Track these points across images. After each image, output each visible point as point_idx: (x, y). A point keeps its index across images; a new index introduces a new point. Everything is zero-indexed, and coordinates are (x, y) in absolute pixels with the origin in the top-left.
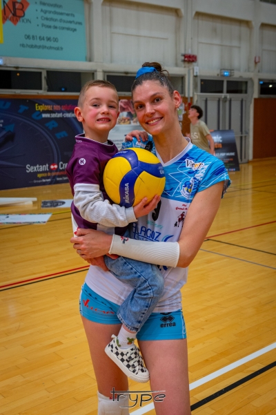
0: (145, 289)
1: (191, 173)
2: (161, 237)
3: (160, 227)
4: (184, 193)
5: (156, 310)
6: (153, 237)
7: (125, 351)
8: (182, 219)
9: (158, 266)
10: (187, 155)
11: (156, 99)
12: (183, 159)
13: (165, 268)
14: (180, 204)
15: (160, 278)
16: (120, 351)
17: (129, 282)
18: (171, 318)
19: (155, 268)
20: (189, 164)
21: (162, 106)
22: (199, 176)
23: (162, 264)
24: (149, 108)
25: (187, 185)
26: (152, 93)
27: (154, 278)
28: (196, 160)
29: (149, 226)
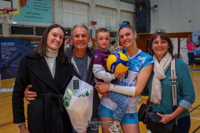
0: (122, 104)
1: (140, 61)
2: (128, 85)
3: (128, 81)
4: (137, 69)
5: (127, 112)
6: (125, 85)
7: (116, 131)
8: (136, 78)
9: (127, 96)
10: (139, 55)
11: (128, 34)
12: (137, 56)
13: (130, 96)
14: (136, 73)
15: (127, 101)
16: (114, 130)
17: (116, 102)
18: (133, 116)
19: (125, 97)
20: (139, 58)
21: (130, 37)
22: (143, 62)
23: (129, 95)
24: (125, 38)
25: (138, 66)
26: (126, 32)
27: (125, 100)
28: (142, 57)
29: (124, 81)
